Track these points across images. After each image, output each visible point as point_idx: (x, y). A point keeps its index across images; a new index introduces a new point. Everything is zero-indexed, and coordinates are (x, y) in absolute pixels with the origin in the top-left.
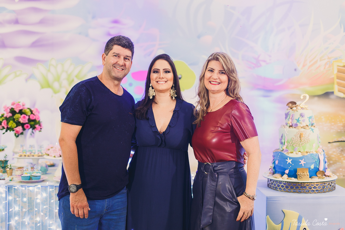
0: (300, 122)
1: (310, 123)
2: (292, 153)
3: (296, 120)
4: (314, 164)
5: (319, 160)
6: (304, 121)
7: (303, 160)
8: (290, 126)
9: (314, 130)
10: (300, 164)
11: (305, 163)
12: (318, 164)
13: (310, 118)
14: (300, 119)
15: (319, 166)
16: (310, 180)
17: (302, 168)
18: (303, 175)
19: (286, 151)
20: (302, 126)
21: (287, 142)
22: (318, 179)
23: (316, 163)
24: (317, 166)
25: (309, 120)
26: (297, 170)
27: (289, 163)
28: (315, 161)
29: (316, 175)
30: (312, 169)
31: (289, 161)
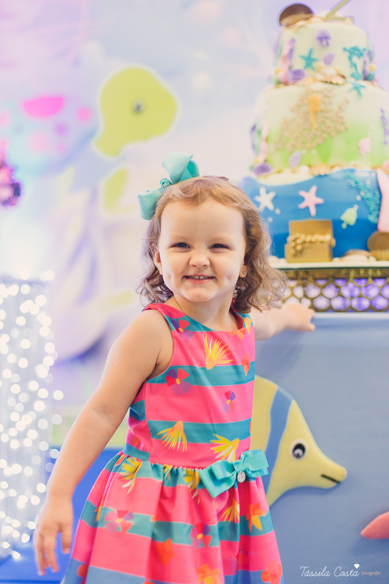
0: (315, 65)
1: (353, 70)
2: (279, 172)
3: (303, 57)
4: (356, 207)
5: (377, 193)
6: (328, 60)
7: (314, 189)
8: (279, 83)
9: (362, 90)
10: (302, 206)
11: (320, 201)
12: (373, 206)
13: (354, 52)
14: (314, 56)
15: (378, 216)
16: (337, 263)
17: (309, 220)
18: (304, 242)
19: (263, 169)
20: (320, 77)
21: (267, 139)
22: (368, 257)
23: (366, 205)
24: (370, 213)
25: (350, 58)
26: (291, 230)
27: (266, 209)
28: (363, 198)
29: (366, 248)
30: (348, 225)
31: (265, 201)
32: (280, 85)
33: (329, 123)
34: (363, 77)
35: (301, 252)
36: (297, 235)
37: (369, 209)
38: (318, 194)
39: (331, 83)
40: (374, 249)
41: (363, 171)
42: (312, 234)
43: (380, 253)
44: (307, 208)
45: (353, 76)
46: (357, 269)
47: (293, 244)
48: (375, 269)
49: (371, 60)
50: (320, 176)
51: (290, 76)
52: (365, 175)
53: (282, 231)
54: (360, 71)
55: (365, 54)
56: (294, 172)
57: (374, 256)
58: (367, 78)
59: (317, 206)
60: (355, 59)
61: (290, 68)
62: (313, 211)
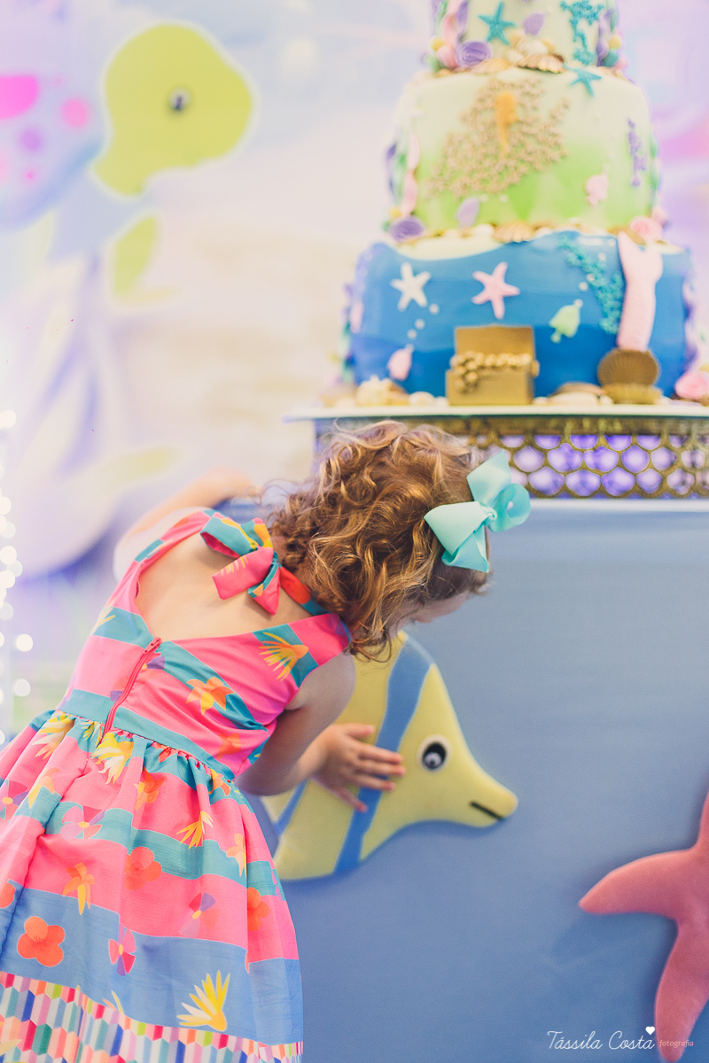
0: (509, 34)
1: (579, 45)
3: (483, 18)
4: (578, 304)
5: (618, 278)
6: (533, 27)
7: (502, 270)
8: (440, 66)
9: (594, 84)
10: (479, 299)
11: (512, 290)
12: (610, 303)
13: (580, 11)
14: (506, 17)
15: (619, 321)
16: (542, 406)
17: (493, 325)
18: (482, 367)
19: (408, 229)
20: (516, 57)
21: (415, 172)
22: (599, 397)
23: (597, 298)
24: (605, 316)
25: (574, 24)
26: (458, 345)
27: (413, 302)
28: (590, 286)
29: (596, 381)
30: (563, 337)
31: (411, 288)
32: (444, 72)
33: (531, 144)
34: (595, 59)
35: (476, 385)
36: (469, 354)
37: (602, 305)
38: (508, 279)
39: (537, 69)
40: (611, 382)
41: (593, 237)
42: (497, 352)
43: (620, 390)
44: (489, 303)
45: (577, 56)
46: (578, 418)
47: (461, 371)
48: (610, 418)
49: (612, 27)
50: (513, 244)
51: (462, 55)
52: (597, 243)
53: (441, 346)
54: (591, 48)
55: (601, 14)
56: (465, 236)
57: (609, 395)
58: (602, 62)
59: (507, 300)
60: (582, 25)
61: (461, 38)
62: (499, 310)
